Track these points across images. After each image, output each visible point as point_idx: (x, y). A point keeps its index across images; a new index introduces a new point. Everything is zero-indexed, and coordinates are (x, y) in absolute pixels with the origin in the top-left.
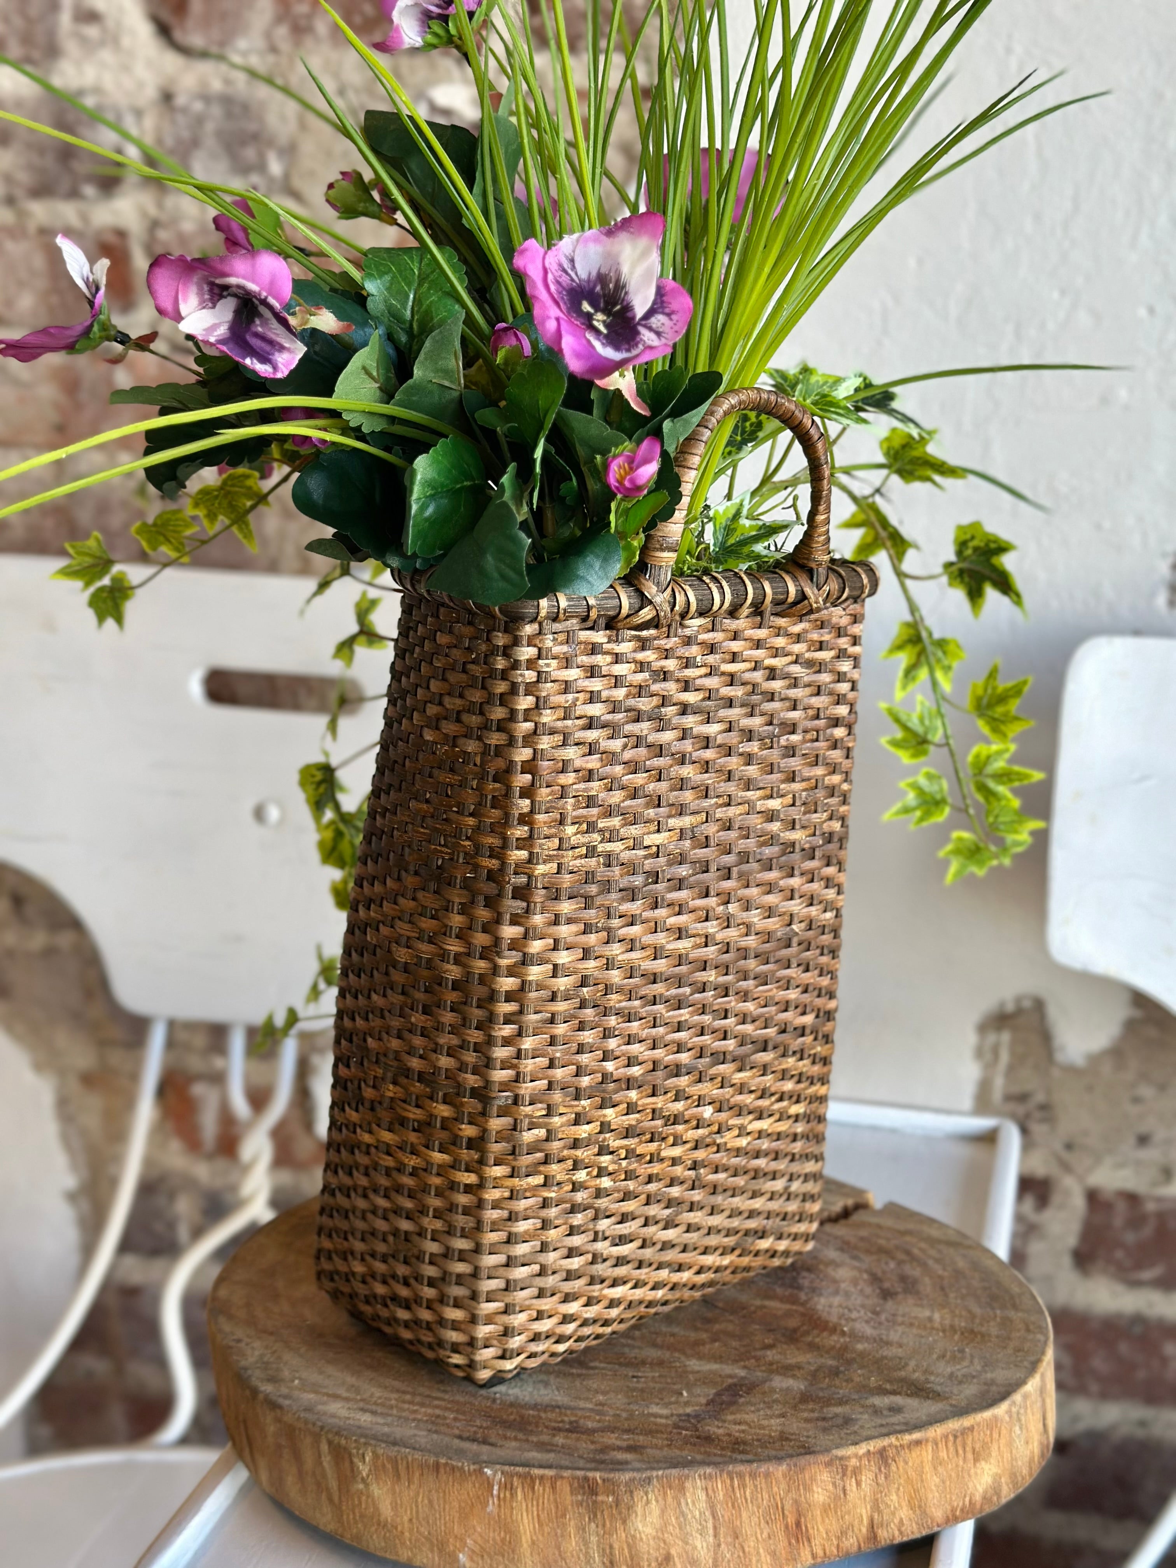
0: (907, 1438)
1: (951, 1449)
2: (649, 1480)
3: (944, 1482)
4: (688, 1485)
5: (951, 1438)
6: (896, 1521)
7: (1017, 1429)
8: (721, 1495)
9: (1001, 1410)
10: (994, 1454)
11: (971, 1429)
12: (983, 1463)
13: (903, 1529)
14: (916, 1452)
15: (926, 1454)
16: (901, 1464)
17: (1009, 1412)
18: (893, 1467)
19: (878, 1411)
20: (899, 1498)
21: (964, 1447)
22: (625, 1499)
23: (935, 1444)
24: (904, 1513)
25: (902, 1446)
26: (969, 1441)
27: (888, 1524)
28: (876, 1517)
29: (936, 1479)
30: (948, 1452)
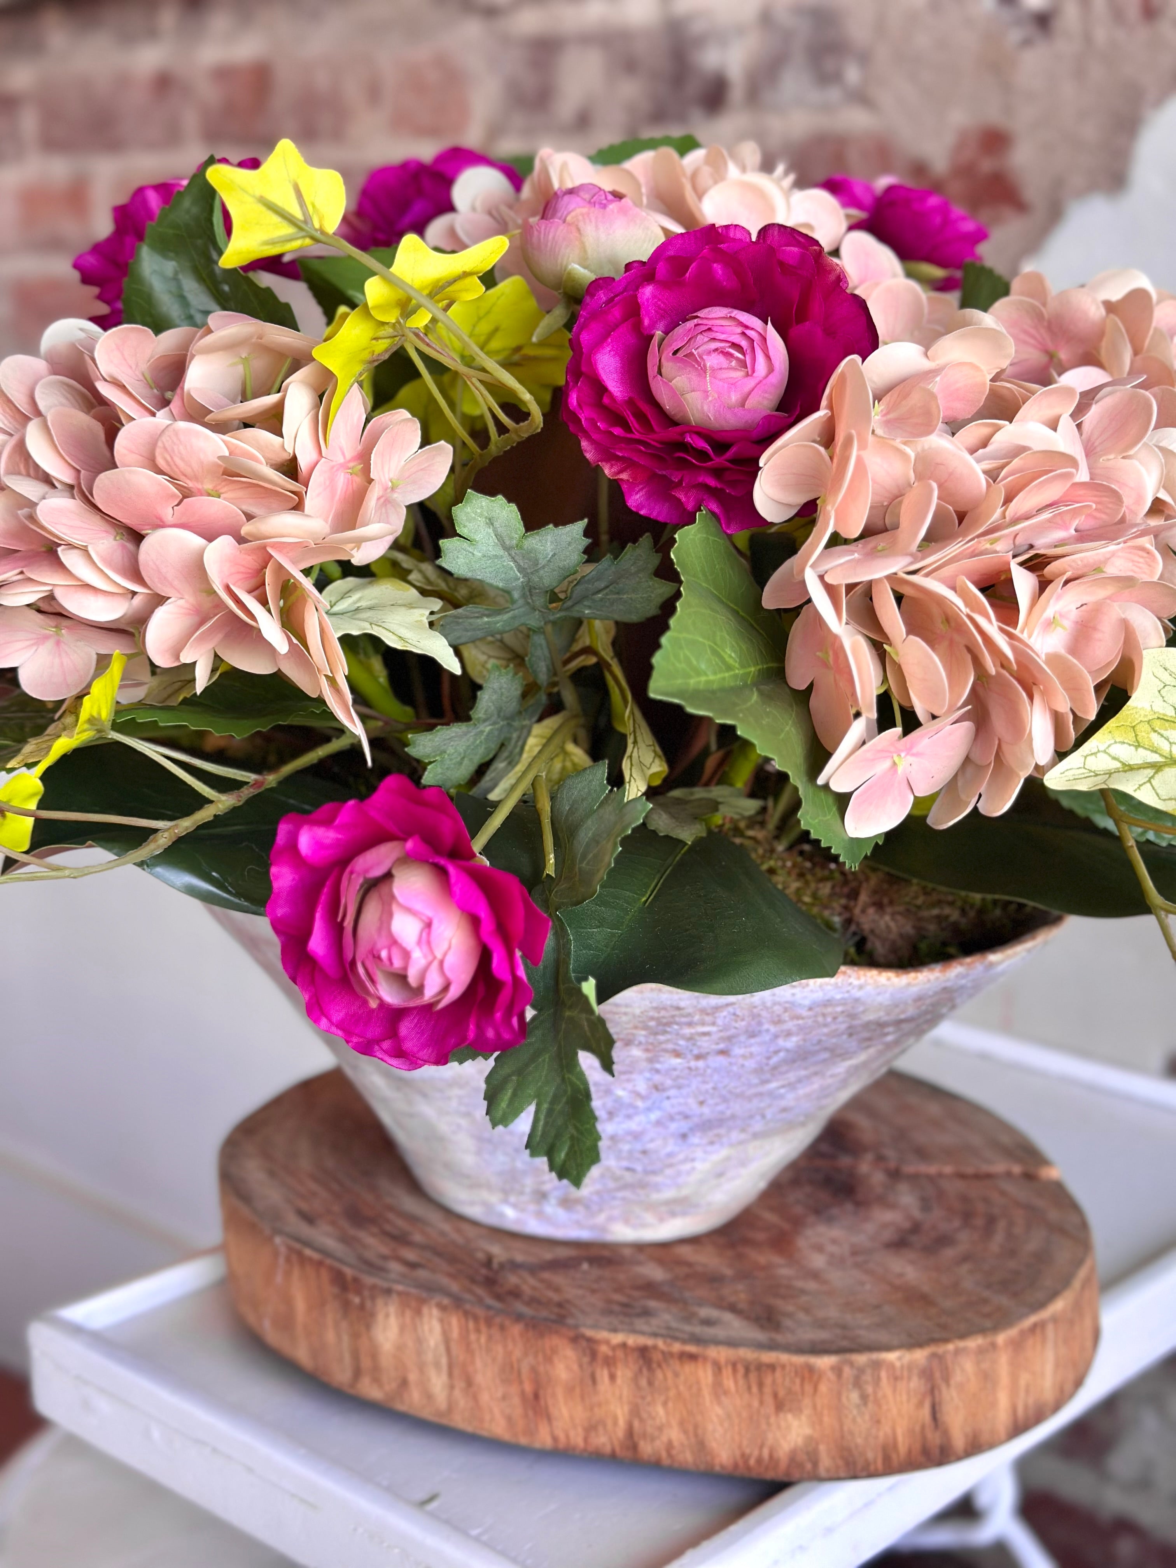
0: (677, 1347)
1: (741, 1382)
2: (388, 1292)
3: (729, 1416)
4: (425, 1310)
5: (741, 1370)
6: (664, 1438)
7: (855, 1396)
8: (455, 1333)
9: (825, 1362)
10: (807, 1411)
11: (772, 1367)
12: (790, 1416)
13: (674, 1452)
14: (688, 1368)
15: (705, 1375)
16: (669, 1375)
17: (838, 1370)
18: (659, 1374)
19: (689, 1318)
20: (667, 1413)
21: (761, 1385)
22: (368, 1304)
23: (718, 1368)
24: (674, 1434)
25: (671, 1355)
26: (768, 1380)
27: (653, 1439)
28: (636, 1424)
29: (719, 1410)
30: (736, 1382)
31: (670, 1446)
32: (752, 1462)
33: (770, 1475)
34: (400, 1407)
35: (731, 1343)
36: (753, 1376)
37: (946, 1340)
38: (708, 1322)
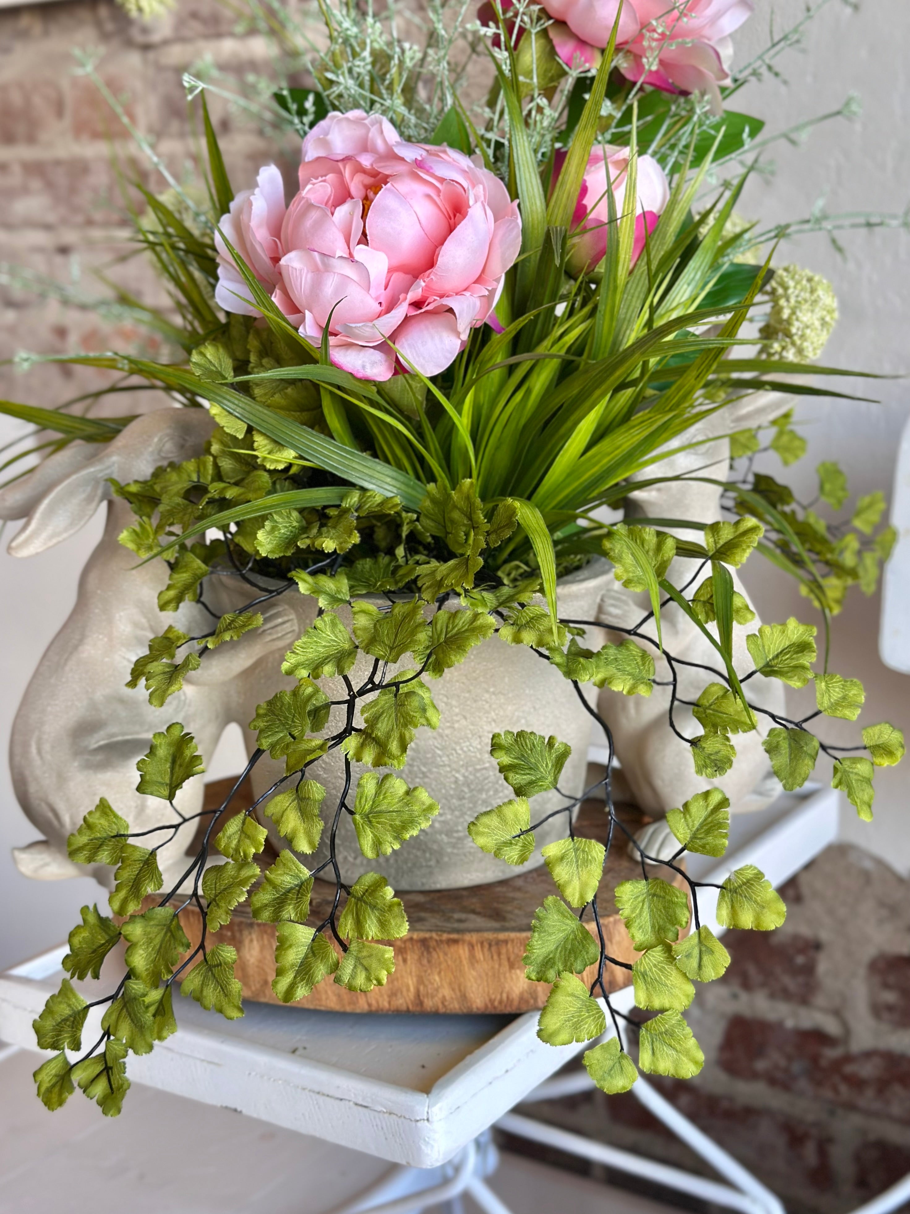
0: (445, 936)
1: (487, 953)
2: (251, 925)
3: (480, 976)
5: (486, 945)
6: (440, 995)
11: (506, 942)
12: (518, 972)
13: (446, 1003)
14: (453, 948)
15: (463, 951)
18: (434, 955)
19: (449, 919)
20: (441, 979)
21: (499, 954)
22: (237, 935)
23: (472, 946)
24: (446, 992)
25: (441, 941)
26: (504, 951)
27: (433, 997)
28: (421, 988)
29: (474, 973)
30: (484, 954)
31: (444, 1000)
32: (496, 1003)
33: (508, 1010)
34: (263, 1000)
35: (478, 930)
36: (494, 949)
37: (609, 916)
38: (460, 921)
